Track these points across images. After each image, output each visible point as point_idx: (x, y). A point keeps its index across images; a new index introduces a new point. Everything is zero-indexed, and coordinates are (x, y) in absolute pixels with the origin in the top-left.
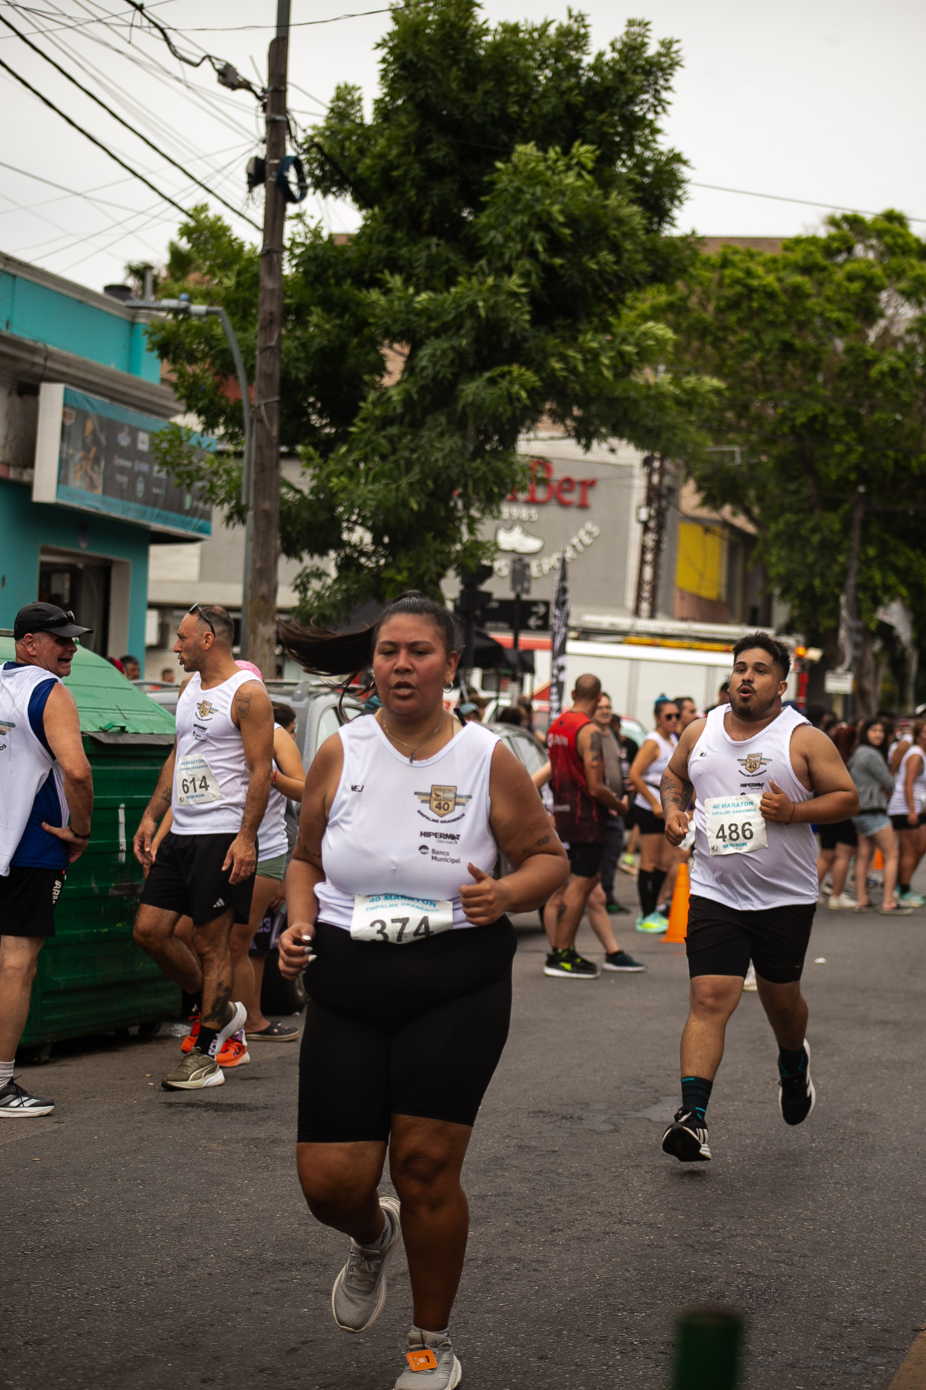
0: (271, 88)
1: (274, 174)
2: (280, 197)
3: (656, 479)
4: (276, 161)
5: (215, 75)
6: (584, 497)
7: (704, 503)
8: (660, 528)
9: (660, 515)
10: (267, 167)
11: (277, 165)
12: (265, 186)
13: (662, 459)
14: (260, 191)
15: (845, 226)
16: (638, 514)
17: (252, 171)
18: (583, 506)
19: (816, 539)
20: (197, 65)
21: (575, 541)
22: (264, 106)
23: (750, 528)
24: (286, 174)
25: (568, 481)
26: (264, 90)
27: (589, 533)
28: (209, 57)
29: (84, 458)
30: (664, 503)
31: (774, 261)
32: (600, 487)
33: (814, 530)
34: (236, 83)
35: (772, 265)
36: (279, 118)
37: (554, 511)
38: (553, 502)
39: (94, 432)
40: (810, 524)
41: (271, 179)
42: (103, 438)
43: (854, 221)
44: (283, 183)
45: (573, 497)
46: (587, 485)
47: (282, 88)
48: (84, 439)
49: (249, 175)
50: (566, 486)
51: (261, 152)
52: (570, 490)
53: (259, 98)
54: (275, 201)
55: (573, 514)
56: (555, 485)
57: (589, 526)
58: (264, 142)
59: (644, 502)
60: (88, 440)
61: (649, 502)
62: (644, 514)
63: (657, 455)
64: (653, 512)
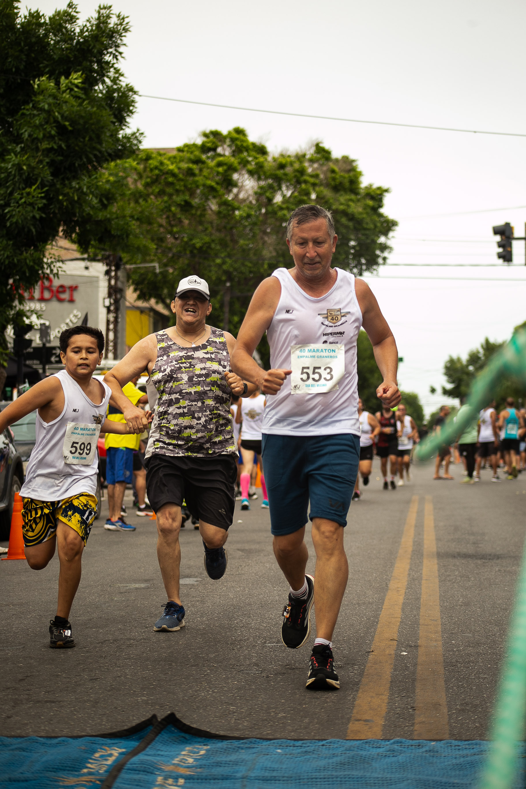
3: (113, 282)
6: (71, 296)
7: (139, 298)
8: (117, 310)
9: (117, 302)
13: (116, 271)
15: (211, 137)
16: (104, 302)
18: (71, 301)
21: (68, 321)
23: (165, 312)
25: (62, 286)
27: (76, 316)
30: (119, 296)
31: (175, 157)
32: (81, 289)
35: (173, 159)
37: (55, 304)
38: (54, 299)
43: (216, 134)
45: (65, 296)
46: (73, 289)
50: (61, 289)
52: (64, 292)
55: (66, 305)
56: (54, 289)
57: (75, 312)
59: (107, 296)
61: (110, 295)
62: (107, 303)
63: (113, 268)
64: (112, 301)
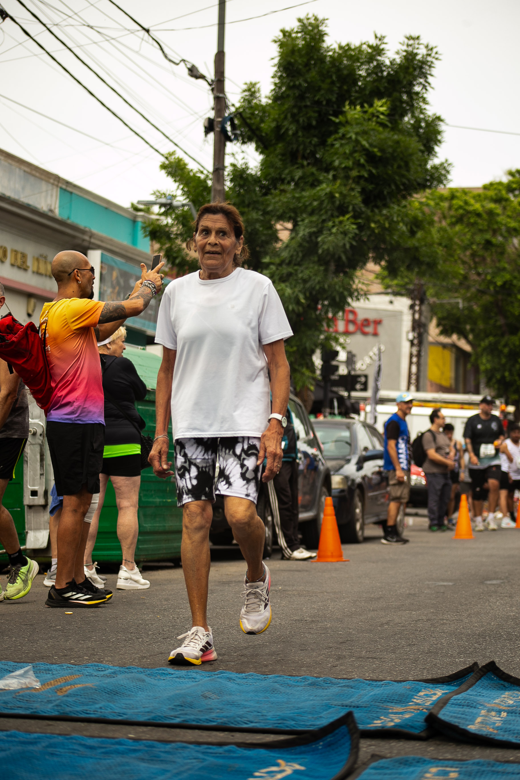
0: (216, 79)
1: (219, 126)
2: (223, 138)
3: (417, 316)
4: (220, 119)
5: (187, 71)
6: (376, 329)
7: (441, 333)
8: (420, 344)
9: (420, 336)
10: (215, 123)
11: (220, 121)
12: (214, 134)
13: (420, 305)
14: (211, 136)
16: (407, 336)
17: (206, 124)
18: (375, 334)
19: (506, 350)
20: (177, 64)
21: (371, 354)
22: (213, 90)
23: (467, 348)
24: (226, 126)
25: (367, 320)
26: (212, 81)
28: (184, 61)
29: (112, 292)
30: (422, 330)
31: (480, 196)
32: (385, 324)
33: (505, 345)
34: (198, 75)
35: (478, 198)
36: (221, 95)
37: (359, 338)
38: (359, 332)
39: (117, 278)
40: (503, 342)
41: (218, 129)
42: (122, 281)
44: (224, 131)
45: (370, 329)
46: (378, 322)
47: (222, 79)
48: (112, 282)
49: (205, 127)
50: (365, 323)
51: (212, 114)
52: (368, 326)
53: (210, 85)
54: (220, 141)
55: (370, 339)
56: (359, 322)
57: (379, 345)
58: (213, 109)
59: (411, 329)
60: (115, 282)
61: (414, 329)
62: (411, 336)
63: (417, 302)
64: (416, 335)
